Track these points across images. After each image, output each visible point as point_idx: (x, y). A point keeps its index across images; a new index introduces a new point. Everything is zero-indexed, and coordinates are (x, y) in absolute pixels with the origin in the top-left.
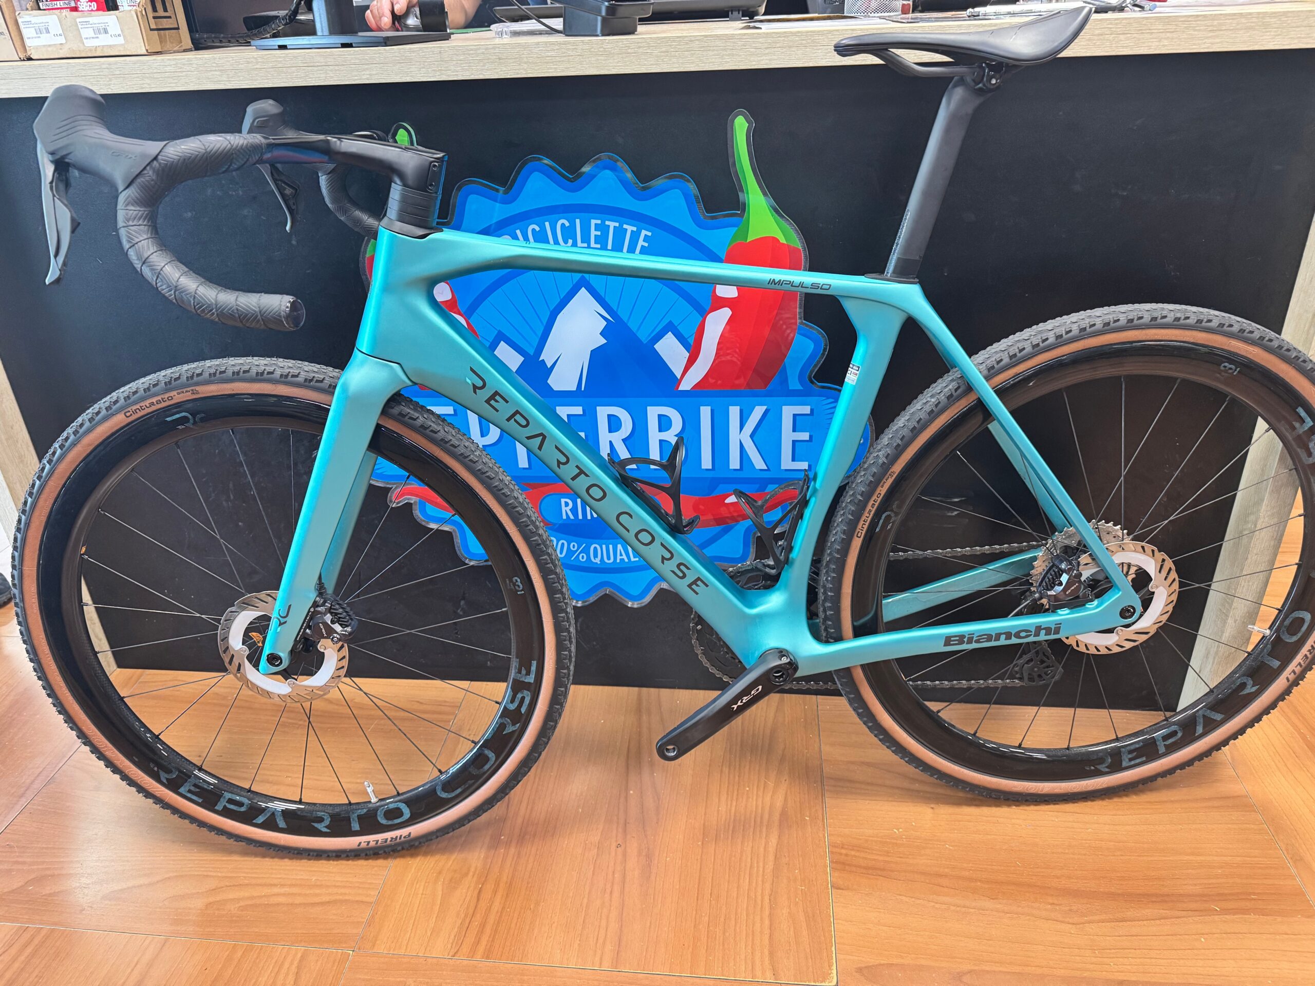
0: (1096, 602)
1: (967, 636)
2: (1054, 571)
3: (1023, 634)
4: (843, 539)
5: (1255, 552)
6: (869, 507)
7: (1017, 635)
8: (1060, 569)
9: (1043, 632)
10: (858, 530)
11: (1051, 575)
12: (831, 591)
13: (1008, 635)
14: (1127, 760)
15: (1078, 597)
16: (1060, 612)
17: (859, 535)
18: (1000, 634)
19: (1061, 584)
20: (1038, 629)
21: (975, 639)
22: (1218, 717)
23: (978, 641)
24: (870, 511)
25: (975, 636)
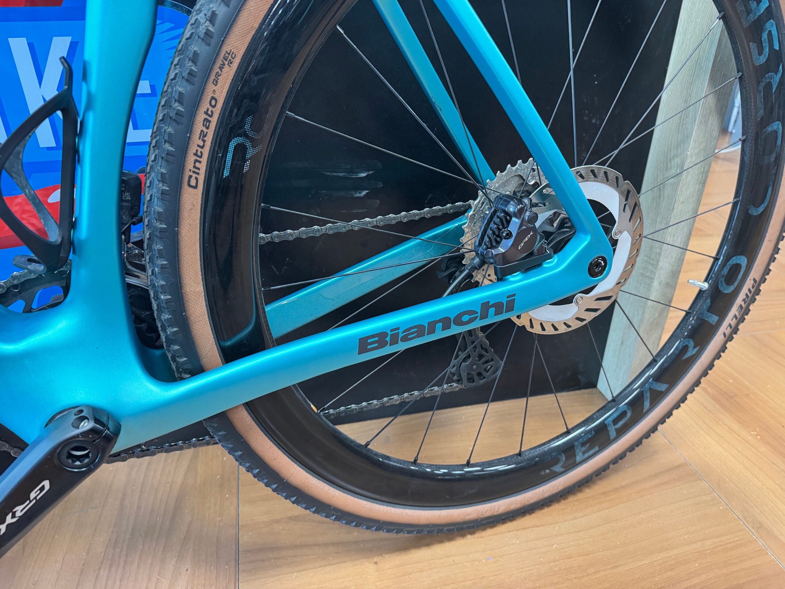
0: (555, 259)
1: (390, 333)
2: (498, 217)
3: (465, 318)
4: (163, 193)
5: (681, 200)
6: (199, 126)
7: (458, 321)
8: (507, 213)
9: (492, 310)
10: (187, 173)
11: (495, 223)
12: (164, 293)
13: (446, 323)
14: (581, 454)
15: (531, 254)
16: (511, 278)
17: (193, 183)
18: (436, 322)
19: (509, 235)
20: (486, 306)
21: (401, 335)
22: (662, 387)
23: (405, 339)
24: (203, 135)
25: (401, 331)
